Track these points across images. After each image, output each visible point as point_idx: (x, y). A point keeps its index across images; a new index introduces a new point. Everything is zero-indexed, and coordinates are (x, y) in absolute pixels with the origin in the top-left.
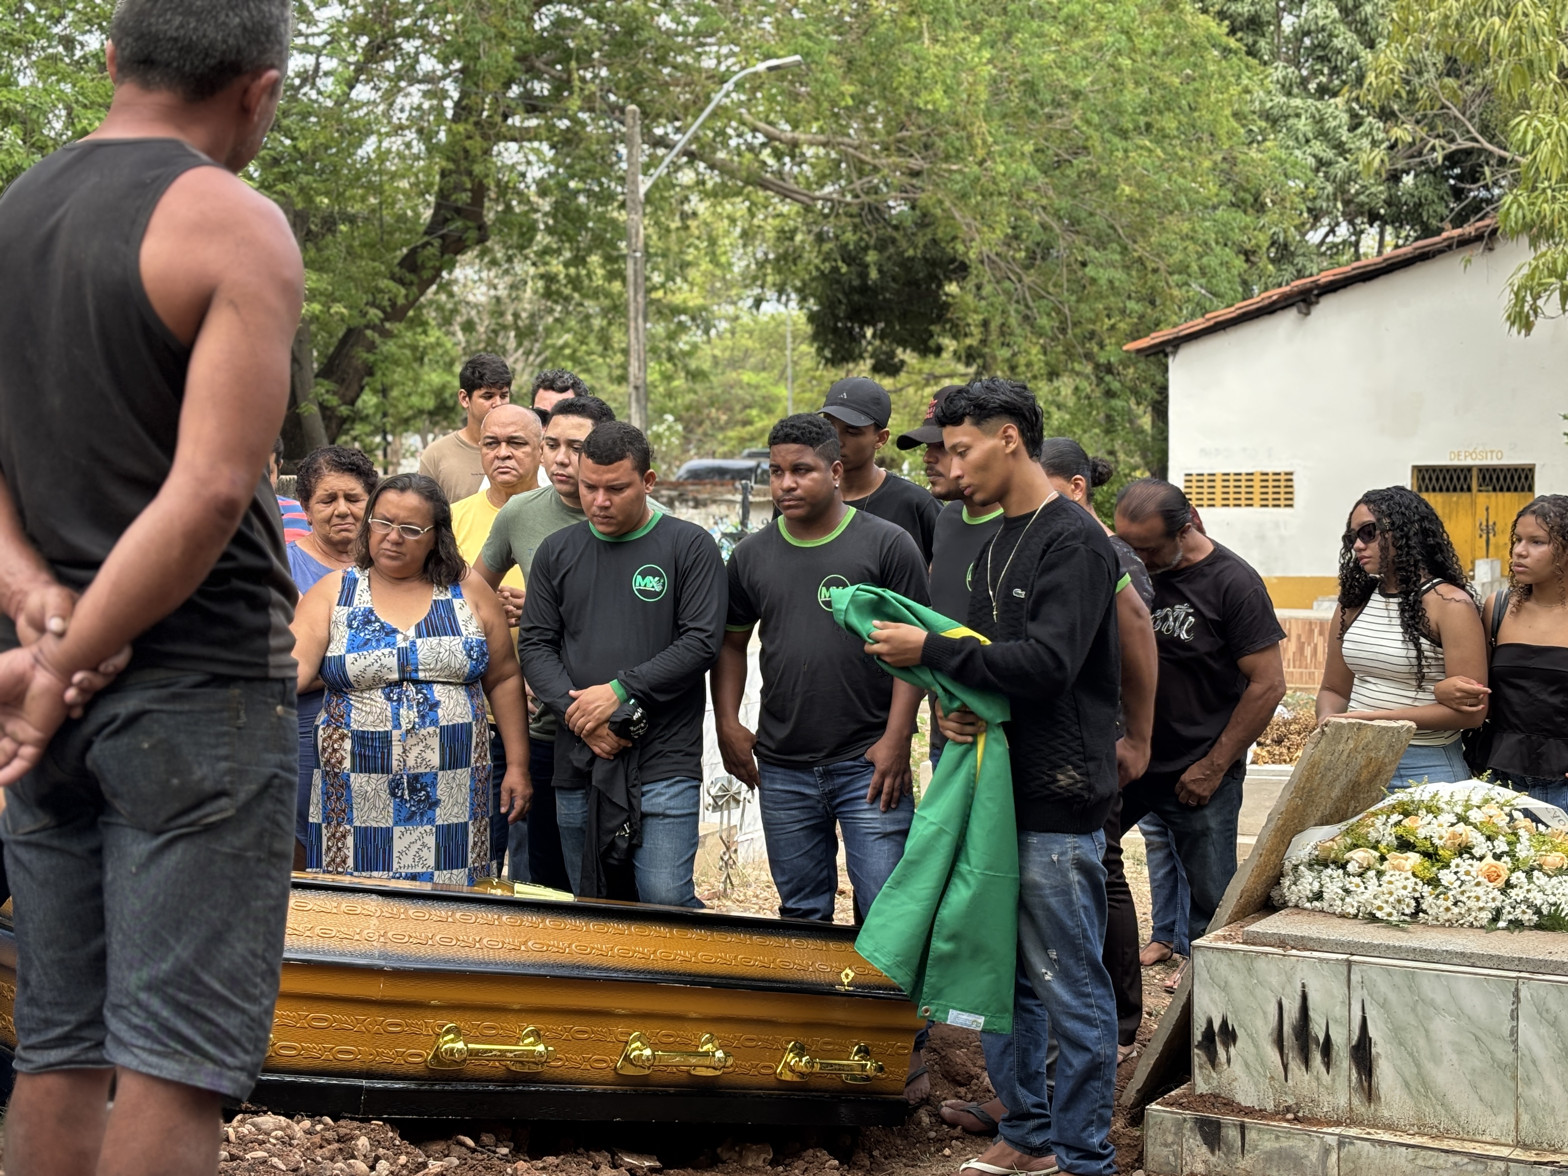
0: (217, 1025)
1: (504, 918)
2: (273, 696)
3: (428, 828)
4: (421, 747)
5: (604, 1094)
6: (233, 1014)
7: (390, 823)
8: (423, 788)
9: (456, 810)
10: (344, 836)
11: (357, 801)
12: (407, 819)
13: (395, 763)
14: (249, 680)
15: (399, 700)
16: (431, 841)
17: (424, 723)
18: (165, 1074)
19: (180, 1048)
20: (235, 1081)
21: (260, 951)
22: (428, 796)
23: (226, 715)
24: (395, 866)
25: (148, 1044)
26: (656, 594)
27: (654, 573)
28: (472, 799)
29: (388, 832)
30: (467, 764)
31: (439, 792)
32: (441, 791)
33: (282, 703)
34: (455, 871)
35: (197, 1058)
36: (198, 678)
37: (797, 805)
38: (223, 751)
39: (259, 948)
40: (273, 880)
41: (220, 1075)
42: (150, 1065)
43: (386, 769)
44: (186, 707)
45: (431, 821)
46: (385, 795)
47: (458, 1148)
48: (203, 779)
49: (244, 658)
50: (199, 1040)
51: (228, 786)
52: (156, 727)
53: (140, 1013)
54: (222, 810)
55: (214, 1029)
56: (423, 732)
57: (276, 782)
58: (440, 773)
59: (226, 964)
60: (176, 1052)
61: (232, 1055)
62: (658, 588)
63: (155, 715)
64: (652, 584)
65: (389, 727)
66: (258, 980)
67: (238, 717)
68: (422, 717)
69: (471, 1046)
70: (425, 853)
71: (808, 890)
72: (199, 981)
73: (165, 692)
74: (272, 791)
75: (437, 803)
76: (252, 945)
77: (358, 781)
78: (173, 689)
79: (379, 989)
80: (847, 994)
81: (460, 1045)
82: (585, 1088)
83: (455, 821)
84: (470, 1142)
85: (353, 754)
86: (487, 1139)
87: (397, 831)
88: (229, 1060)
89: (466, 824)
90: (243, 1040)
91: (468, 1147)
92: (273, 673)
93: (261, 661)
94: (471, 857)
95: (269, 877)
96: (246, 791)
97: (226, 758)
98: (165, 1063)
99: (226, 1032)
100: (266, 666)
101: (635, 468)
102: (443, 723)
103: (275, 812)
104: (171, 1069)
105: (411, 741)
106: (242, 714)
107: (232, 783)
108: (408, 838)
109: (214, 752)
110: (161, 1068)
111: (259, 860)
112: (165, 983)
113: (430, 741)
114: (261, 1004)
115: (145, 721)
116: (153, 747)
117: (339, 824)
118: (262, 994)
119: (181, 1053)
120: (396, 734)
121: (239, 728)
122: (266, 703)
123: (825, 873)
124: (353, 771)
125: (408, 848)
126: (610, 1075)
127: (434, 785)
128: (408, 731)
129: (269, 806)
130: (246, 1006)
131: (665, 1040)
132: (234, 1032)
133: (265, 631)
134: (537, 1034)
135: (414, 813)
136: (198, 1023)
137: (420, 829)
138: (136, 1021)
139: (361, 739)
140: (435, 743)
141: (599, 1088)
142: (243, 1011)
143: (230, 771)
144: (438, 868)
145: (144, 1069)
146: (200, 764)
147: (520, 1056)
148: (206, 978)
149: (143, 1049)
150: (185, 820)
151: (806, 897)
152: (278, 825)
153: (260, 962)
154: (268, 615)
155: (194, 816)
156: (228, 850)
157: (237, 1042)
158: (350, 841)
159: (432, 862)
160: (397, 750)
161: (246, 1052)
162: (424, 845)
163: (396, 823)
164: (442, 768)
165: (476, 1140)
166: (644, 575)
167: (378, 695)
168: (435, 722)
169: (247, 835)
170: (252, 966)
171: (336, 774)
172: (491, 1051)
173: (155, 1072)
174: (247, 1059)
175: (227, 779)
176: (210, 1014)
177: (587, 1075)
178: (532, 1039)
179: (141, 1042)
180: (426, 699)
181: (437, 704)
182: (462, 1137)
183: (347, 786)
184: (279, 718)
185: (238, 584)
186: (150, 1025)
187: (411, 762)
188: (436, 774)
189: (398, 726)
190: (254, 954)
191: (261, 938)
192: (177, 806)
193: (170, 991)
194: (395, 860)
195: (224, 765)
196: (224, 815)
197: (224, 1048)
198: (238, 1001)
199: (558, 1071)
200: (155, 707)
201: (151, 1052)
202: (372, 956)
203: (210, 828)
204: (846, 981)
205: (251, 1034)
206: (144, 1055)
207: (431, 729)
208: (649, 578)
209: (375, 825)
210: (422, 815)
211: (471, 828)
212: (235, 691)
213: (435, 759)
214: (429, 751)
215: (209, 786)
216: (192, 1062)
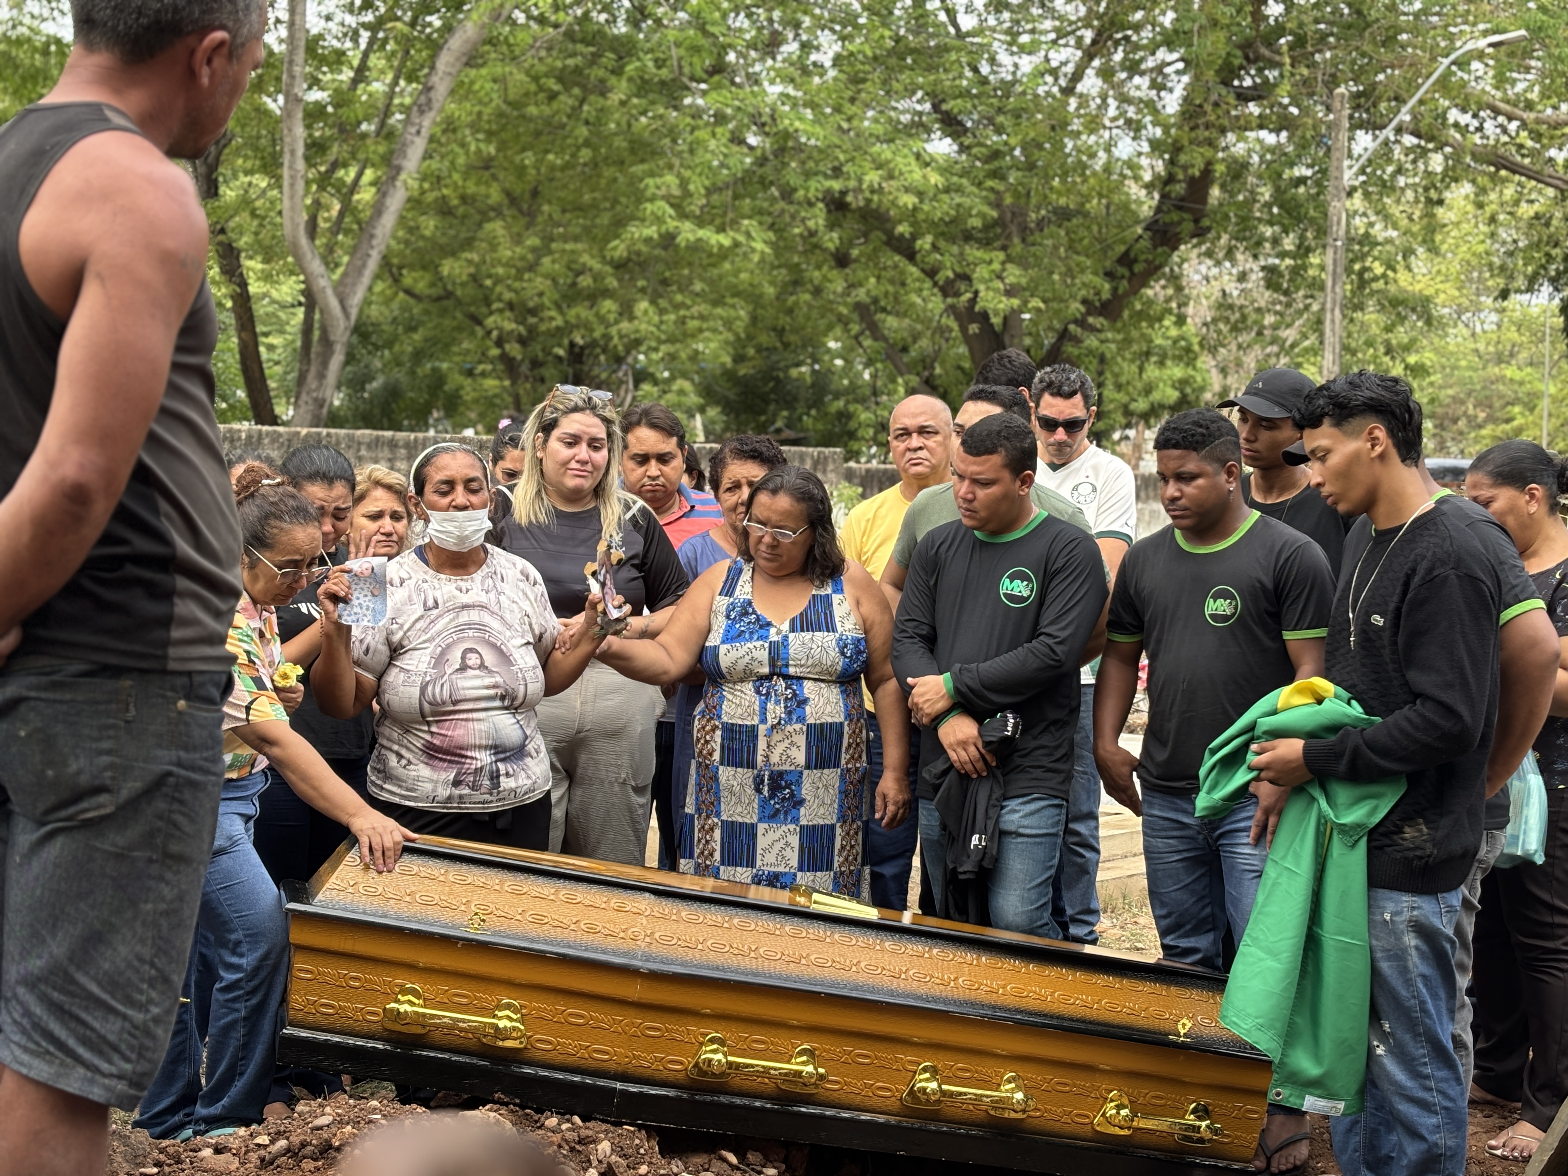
0: (93, 1029)
1: (787, 929)
2: (173, 689)
3: (792, 827)
4: (787, 742)
5: (886, 1125)
6: (111, 1018)
7: (755, 819)
8: (788, 786)
9: (822, 811)
10: (712, 829)
11: (724, 793)
12: (771, 816)
13: (760, 759)
14: (143, 671)
15: (768, 694)
16: (795, 841)
17: (791, 719)
18: (32, 1074)
19: (52, 1049)
20: (108, 1089)
21: (148, 957)
22: (792, 795)
23: (114, 706)
24: (759, 863)
25: (24, 1041)
26: (1022, 599)
27: (1023, 577)
28: (841, 801)
29: (753, 827)
30: (837, 765)
31: (804, 791)
32: (806, 790)
33: (187, 698)
34: (819, 874)
35: (69, 1060)
36: (82, 667)
37: (1175, 833)
38: (106, 745)
39: (147, 952)
40: (167, 883)
41: (92, 1082)
42: (22, 1064)
43: (751, 764)
44: (68, 696)
45: (795, 820)
46: (750, 791)
47: (719, 1163)
48: (79, 773)
49: (137, 648)
50: (72, 1042)
51: (108, 782)
52: (32, 715)
53: (18, 1007)
54: (100, 806)
55: (88, 1033)
56: (789, 728)
57: (171, 780)
58: (806, 772)
59: (107, 966)
60: (48, 1052)
61: (110, 1062)
62: (1025, 594)
63: (32, 703)
64: (1020, 588)
65: (756, 721)
66: (145, 986)
67: (127, 710)
68: (789, 713)
69: (730, 1058)
70: (788, 853)
71: (1188, 927)
72: (74, 982)
73: (44, 679)
74: (165, 789)
75: (801, 802)
76: (138, 948)
77: (725, 774)
78: (55, 678)
79: (636, 991)
80: (1183, 1046)
81: (719, 1056)
82: (865, 1117)
83: (821, 822)
84: (732, 1158)
85: (722, 747)
86: (751, 1157)
87: (761, 827)
88: (104, 1066)
89: (833, 826)
90: (123, 1047)
91: (730, 1165)
92: (172, 666)
93: (159, 653)
94: (837, 860)
95: (161, 879)
96: (130, 788)
97: (109, 752)
98: (36, 1062)
99: (103, 1038)
100: (165, 657)
101: (1006, 466)
102: (811, 721)
103: (171, 811)
104: (41, 1070)
105: (776, 737)
106: (132, 707)
107: (113, 778)
108: (772, 836)
109: (94, 745)
110: (30, 1067)
111: (151, 861)
112: (39, 979)
113: (795, 738)
114: (147, 1011)
115: (23, 708)
116: (29, 736)
117: (708, 817)
118: (150, 1001)
119: (51, 1054)
120: (762, 729)
121: (127, 722)
122: (163, 696)
123: (1208, 910)
124: (722, 764)
125: (771, 846)
126: (893, 1104)
127: (799, 783)
128: (773, 727)
129: (161, 805)
130: (130, 1012)
131: (960, 1074)
132: (112, 1038)
133: (167, 621)
134: (810, 1053)
135: (778, 810)
136: (73, 1025)
137: (784, 828)
138: (17, 1016)
139: (730, 730)
140: (801, 740)
141: (881, 1119)
142: (125, 1017)
143: (111, 766)
144: (801, 869)
145: (16, 1067)
146: (77, 757)
147: (786, 1074)
148: (82, 979)
149: (18, 1045)
150: (63, 814)
151: (1186, 935)
152: (175, 825)
153: (147, 967)
154: (172, 605)
155: (71, 810)
156: (107, 847)
157: (116, 1049)
158: (717, 834)
159: (795, 862)
160: (762, 744)
161: (127, 1060)
162: (787, 844)
163: (760, 820)
164: (808, 766)
165: (741, 1157)
166: (1012, 578)
167: (748, 688)
168: (801, 719)
169: (133, 833)
170: (137, 971)
171: (707, 766)
172: (752, 1066)
173: (24, 1071)
174: (128, 1067)
175: (108, 774)
176: (84, 1015)
177: (868, 1103)
178: (804, 1058)
179: (17, 1038)
180: (795, 695)
181: (805, 701)
182: (724, 1153)
183: (715, 778)
184: (180, 713)
185: (131, 570)
186: (25, 1022)
187: (775, 758)
188: (801, 773)
189: (764, 720)
190: (141, 960)
191: (149, 942)
192: (51, 800)
193: (43, 987)
194: (759, 857)
195: (105, 759)
196: (102, 812)
197: (100, 1053)
198: (120, 1007)
199: (835, 1094)
200: (33, 694)
201: (26, 1049)
202: (634, 957)
203: (88, 824)
204: (1182, 1032)
205: (135, 1042)
206: (18, 1052)
207: (798, 727)
208: (1017, 582)
209: (740, 820)
210: (786, 813)
211: (838, 831)
212: (126, 683)
213: (800, 756)
214: (794, 749)
215: (84, 780)
216: (62, 1064)
